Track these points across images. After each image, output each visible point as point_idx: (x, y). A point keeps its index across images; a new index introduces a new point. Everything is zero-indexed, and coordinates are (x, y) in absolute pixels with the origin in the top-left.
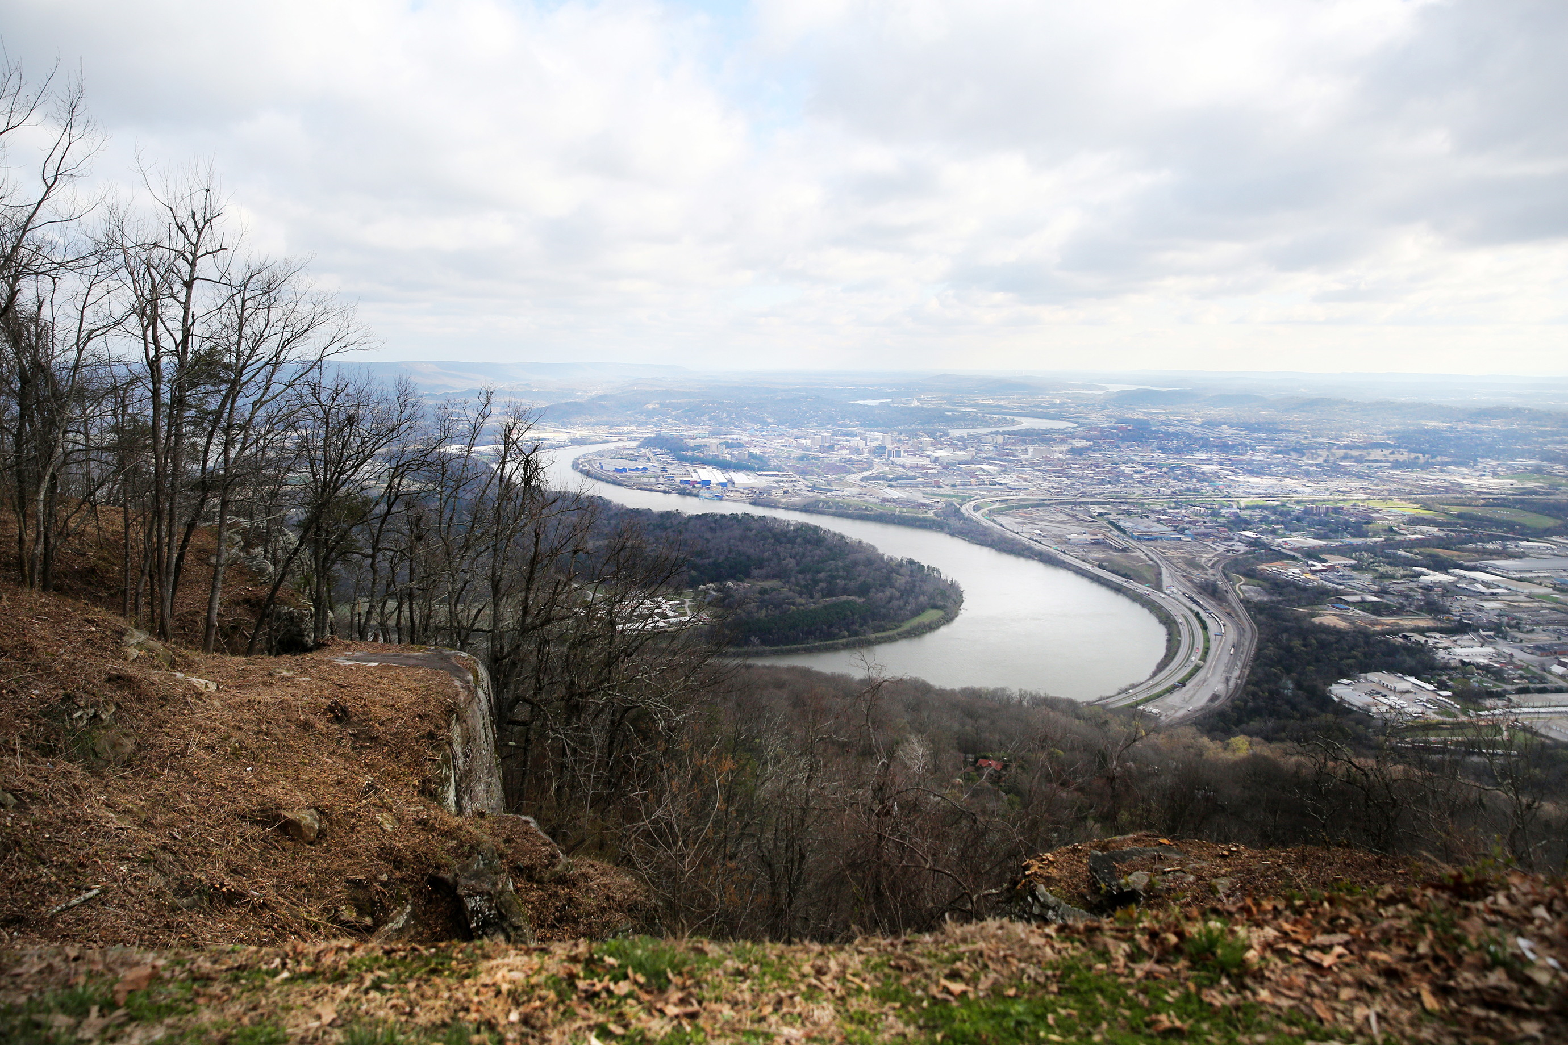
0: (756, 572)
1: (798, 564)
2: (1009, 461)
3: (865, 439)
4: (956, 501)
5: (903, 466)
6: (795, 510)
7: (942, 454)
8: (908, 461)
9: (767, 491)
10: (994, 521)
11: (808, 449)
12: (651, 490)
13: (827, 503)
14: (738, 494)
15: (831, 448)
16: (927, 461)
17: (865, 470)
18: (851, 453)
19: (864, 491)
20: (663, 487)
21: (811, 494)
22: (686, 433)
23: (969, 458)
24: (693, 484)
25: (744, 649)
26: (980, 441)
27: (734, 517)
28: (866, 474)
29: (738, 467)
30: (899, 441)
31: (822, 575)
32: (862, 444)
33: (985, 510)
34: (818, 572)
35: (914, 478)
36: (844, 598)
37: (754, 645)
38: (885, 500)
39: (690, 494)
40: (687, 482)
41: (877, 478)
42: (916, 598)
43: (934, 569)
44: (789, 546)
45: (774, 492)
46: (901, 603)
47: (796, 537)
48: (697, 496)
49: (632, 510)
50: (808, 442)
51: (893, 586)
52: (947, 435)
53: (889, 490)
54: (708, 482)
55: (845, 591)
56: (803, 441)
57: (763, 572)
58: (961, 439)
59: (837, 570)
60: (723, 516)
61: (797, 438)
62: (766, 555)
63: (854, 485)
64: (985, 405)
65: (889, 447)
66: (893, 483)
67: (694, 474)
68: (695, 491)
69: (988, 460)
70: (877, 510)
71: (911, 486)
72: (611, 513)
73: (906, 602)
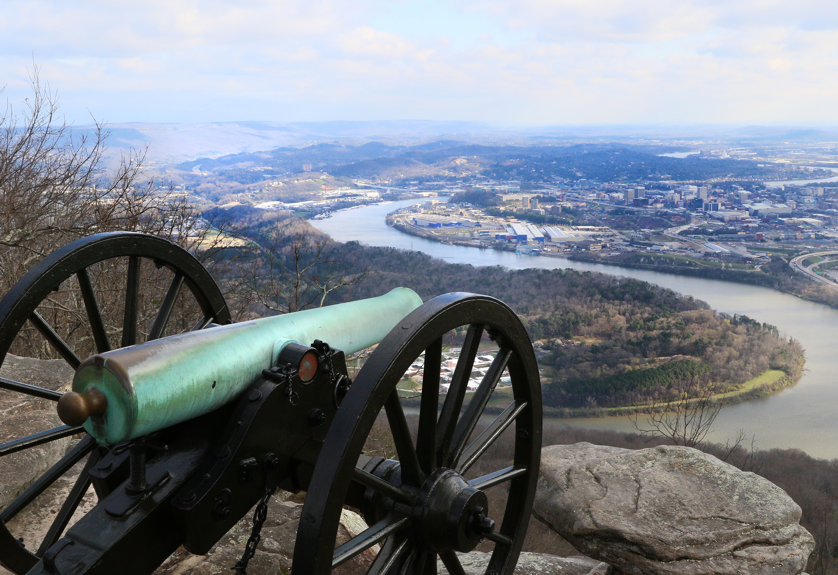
0: (584, 328)
1: (628, 321)
2: (833, 214)
3: (680, 193)
4: (783, 256)
5: (722, 220)
6: (615, 265)
7: (763, 207)
8: (729, 215)
9: (585, 245)
10: (826, 276)
11: (621, 203)
12: (467, 245)
13: (648, 257)
14: (555, 249)
15: (645, 202)
16: (746, 215)
17: (683, 223)
18: (666, 206)
19: (685, 245)
20: (477, 242)
21: (630, 249)
22: (497, 188)
23: (790, 211)
24: (509, 239)
25: (583, 410)
26: (799, 194)
27: (557, 273)
28: (685, 228)
29: (552, 222)
30: (715, 194)
31: (654, 333)
32: (677, 197)
33: (816, 265)
34: (650, 329)
35: (735, 232)
36: (680, 357)
37: (591, 407)
38: (707, 254)
39: (506, 249)
40: (503, 237)
41: (696, 232)
42: (757, 358)
43: (770, 328)
44: (617, 302)
45: (592, 248)
46: (742, 363)
47: (624, 294)
48: (513, 251)
49: (452, 266)
50: (620, 196)
51: (730, 345)
52: (763, 187)
53: (710, 244)
54: (524, 237)
55: (681, 350)
56: (615, 195)
57: (594, 328)
58: (778, 191)
59: (669, 327)
60: (546, 272)
61: (608, 191)
62: (594, 312)
63: (673, 240)
64: (797, 157)
65: (706, 200)
66: (714, 237)
67: (509, 229)
68: (511, 246)
69: (811, 213)
70: (701, 265)
71: (733, 240)
72: (431, 268)
73: (746, 362)
